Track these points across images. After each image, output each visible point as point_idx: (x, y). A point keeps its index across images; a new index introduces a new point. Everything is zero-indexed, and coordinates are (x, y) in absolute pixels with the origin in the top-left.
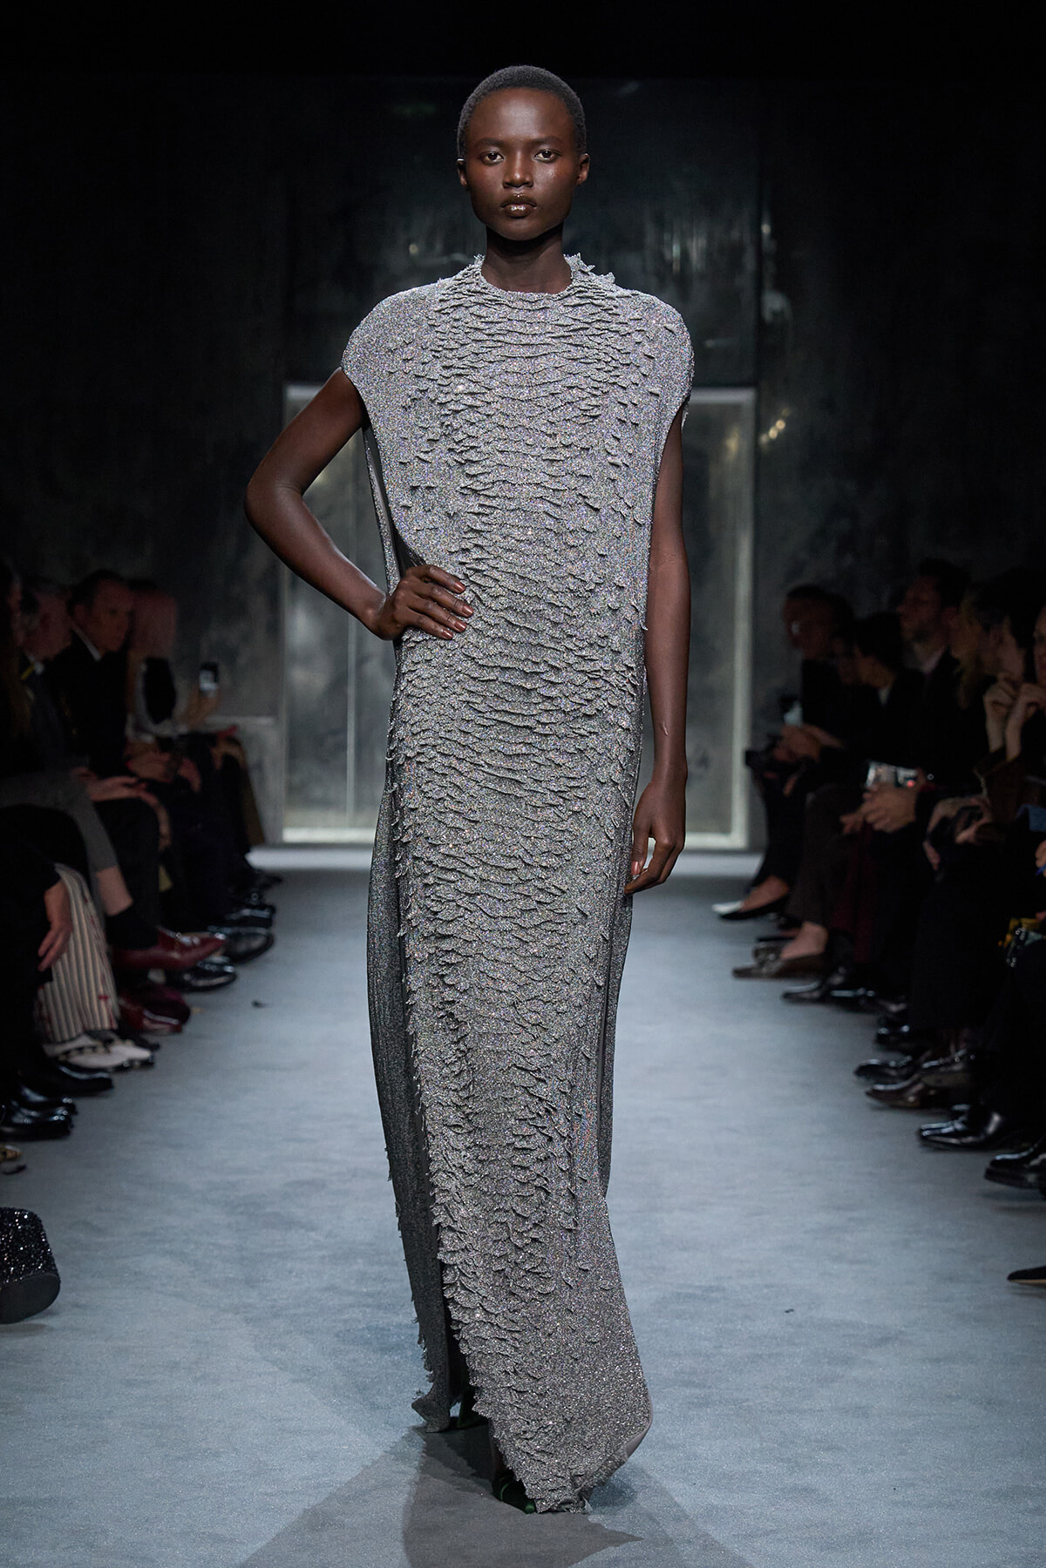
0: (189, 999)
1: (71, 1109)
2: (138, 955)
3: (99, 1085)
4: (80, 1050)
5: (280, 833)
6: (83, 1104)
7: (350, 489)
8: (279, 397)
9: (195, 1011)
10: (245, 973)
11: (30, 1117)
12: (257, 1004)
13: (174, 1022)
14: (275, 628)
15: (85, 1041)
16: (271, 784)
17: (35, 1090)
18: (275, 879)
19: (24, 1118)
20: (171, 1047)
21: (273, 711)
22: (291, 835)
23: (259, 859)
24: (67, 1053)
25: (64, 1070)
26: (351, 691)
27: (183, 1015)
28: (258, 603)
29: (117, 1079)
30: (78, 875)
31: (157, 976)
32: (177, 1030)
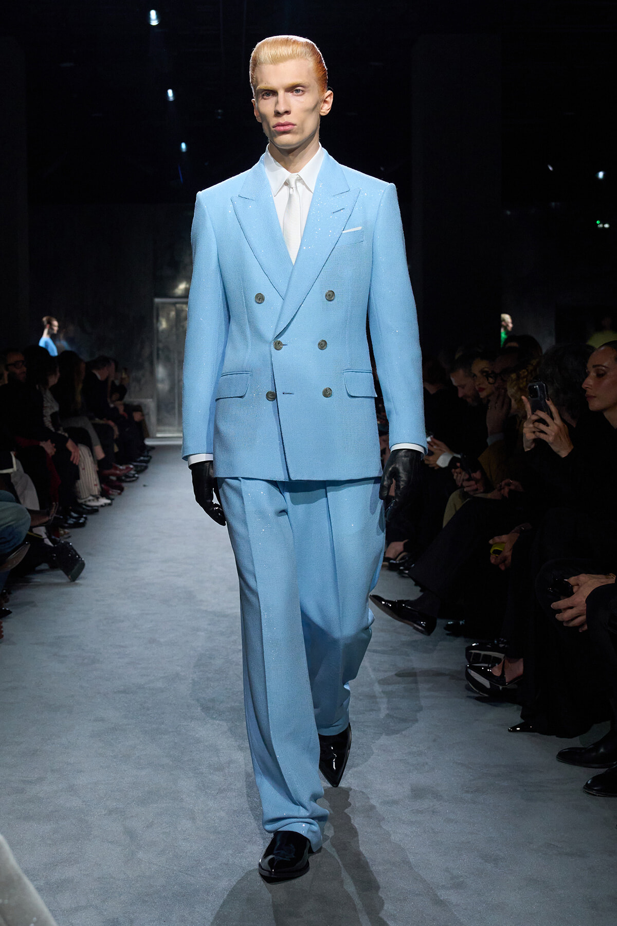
0: (124, 485)
1: (86, 518)
2: (107, 472)
3: (94, 511)
4: (89, 501)
5: (155, 434)
6: (89, 517)
7: (174, 330)
8: (152, 302)
9: (126, 489)
10: (141, 476)
11: (73, 521)
12: (145, 486)
13: (119, 491)
14: (152, 372)
15: (91, 498)
16: (152, 419)
17: (75, 513)
18: (153, 448)
19: (71, 521)
20: (118, 500)
21: (152, 397)
22: (159, 435)
23: (148, 442)
24: (85, 502)
25: (84, 507)
26: (176, 391)
27: (122, 489)
28: (147, 364)
29: (101, 510)
30: (88, 448)
31: (114, 478)
32: (120, 494)
